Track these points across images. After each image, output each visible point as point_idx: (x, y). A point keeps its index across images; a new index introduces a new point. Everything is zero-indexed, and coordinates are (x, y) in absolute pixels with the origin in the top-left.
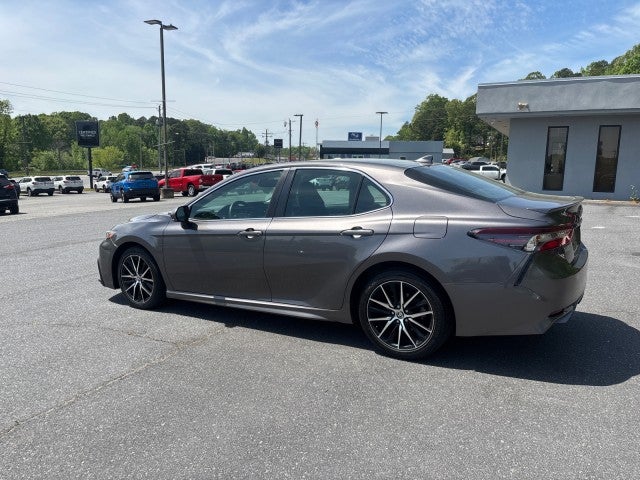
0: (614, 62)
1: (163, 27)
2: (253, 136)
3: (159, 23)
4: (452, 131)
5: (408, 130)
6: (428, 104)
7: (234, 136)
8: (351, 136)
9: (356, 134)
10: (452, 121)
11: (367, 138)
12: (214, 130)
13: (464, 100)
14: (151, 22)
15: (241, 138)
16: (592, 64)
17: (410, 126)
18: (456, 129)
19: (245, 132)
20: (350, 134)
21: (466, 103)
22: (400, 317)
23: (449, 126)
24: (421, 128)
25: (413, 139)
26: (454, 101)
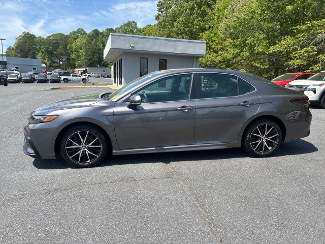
0: (116, 29)
4: (40, 54)
6: (23, 37)
10: (40, 48)
13: (45, 38)
16: (107, 29)
17: (13, 49)
18: (43, 53)
21: (47, 39)
23: (38, 51)
24: (21, 50)
25: (16, 56)
26: (39, 37)
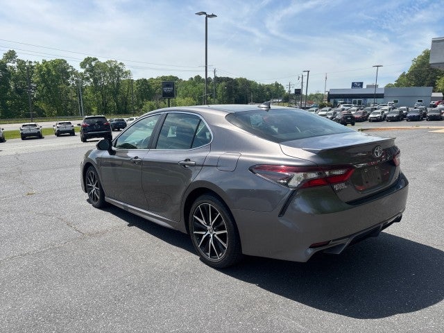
1: (208, 16)
2: (282, 87)
3: (205, 13)
5: (405, 79)
7: (268, 88)
8: (354, 85)
9: (358, 83)
11: (368, 86)
12: (256, 84)
14: (200, 14)
15: (274, 89)
17: (407, 75)
19: (277, 85)
20: (353, 83)
22: (211, 233)
24: (416, 76)
25: (409, 85)
